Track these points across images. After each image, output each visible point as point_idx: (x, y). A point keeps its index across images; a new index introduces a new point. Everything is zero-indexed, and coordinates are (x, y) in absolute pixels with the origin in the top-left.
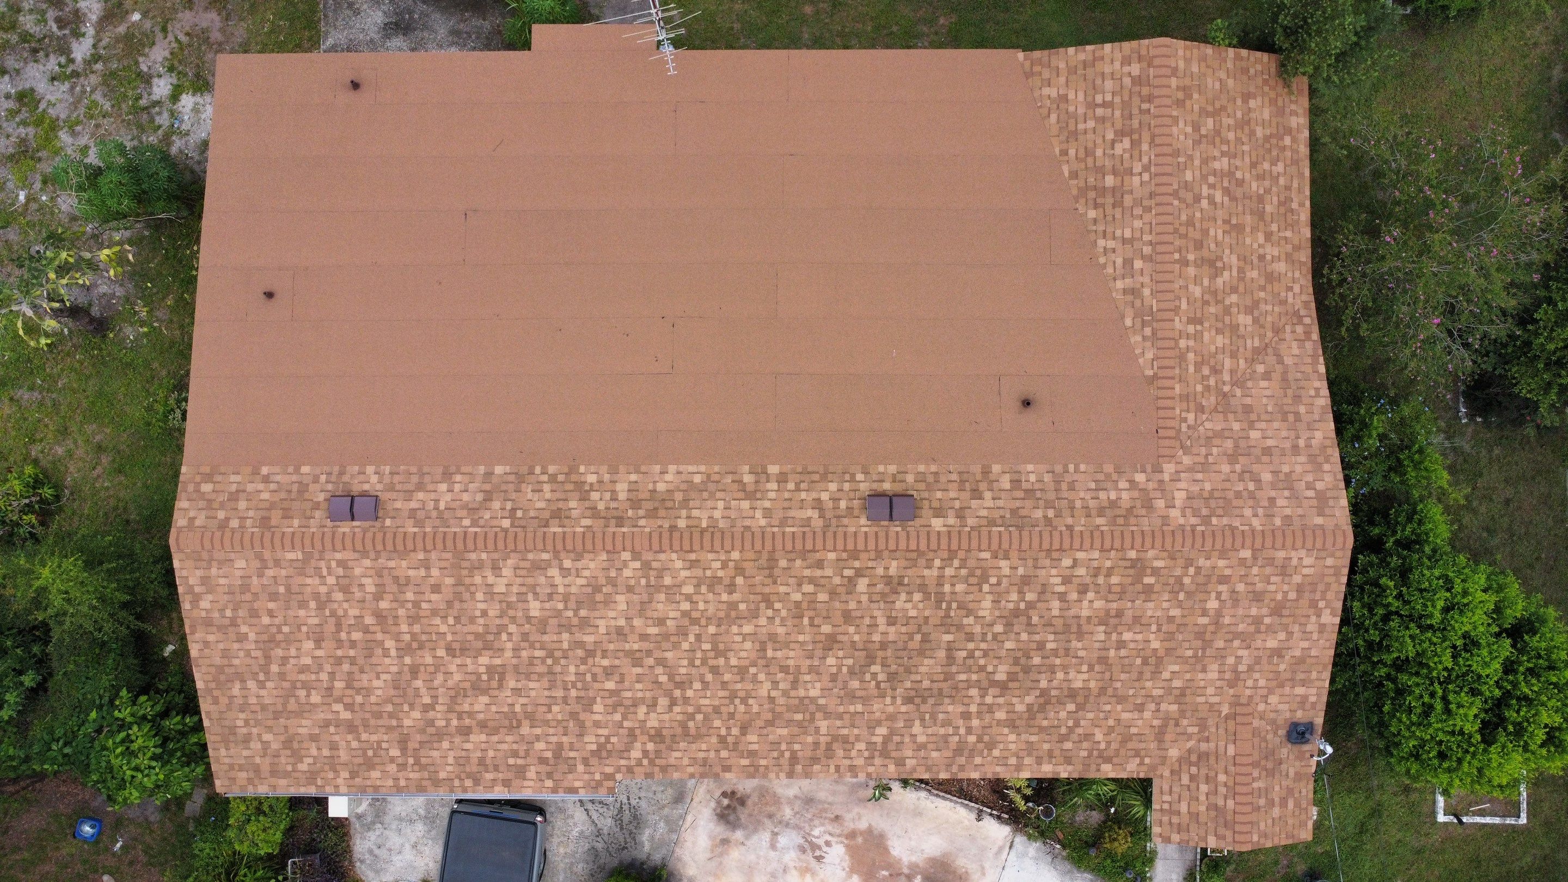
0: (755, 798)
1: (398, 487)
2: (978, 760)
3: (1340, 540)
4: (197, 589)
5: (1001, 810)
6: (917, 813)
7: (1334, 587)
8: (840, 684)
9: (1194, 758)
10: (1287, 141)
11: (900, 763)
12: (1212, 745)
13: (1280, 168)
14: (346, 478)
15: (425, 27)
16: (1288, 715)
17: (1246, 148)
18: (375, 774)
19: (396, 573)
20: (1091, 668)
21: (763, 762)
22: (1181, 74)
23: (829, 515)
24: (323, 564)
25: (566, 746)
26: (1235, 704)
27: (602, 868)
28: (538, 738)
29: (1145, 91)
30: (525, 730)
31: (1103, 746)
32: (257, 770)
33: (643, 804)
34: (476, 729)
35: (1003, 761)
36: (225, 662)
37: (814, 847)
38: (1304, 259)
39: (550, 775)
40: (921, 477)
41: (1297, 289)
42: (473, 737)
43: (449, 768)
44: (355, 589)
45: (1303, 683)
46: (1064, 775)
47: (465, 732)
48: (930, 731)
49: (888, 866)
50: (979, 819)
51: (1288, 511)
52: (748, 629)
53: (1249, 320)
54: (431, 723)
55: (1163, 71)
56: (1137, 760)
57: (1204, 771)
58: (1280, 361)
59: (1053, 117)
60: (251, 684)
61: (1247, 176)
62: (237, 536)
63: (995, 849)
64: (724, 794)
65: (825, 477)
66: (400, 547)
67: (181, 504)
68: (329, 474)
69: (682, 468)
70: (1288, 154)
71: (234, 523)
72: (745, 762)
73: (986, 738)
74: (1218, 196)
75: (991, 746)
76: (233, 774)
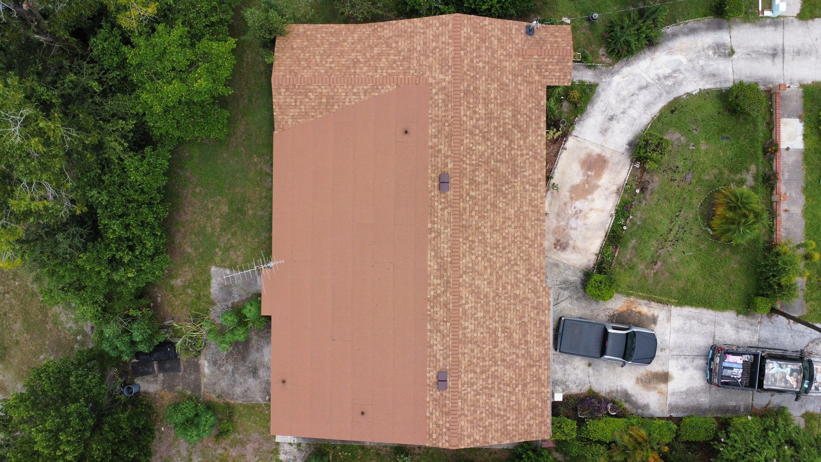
0: (557, 236)
1: (435, 364)
2: (539, 151)
3: (458, 18)
4: (472, 440)
5: (562, 140)
6: (563, 173)
7: (475, 20)
8: (510, 202)
9: (539, 70)
10: (309, 33)
11: (540, 180)
12: (534, 64)
13: (319, 36)
14: (431, 384)
15: (255, 362)
16: (523, 36)
17: (312, 49)
18: (543, 377)
19: (466, 366)
20: (504, 109)
21: (539, 231)
22: (285, 74)
23: (446, 205)
24: (463, 392)
25: (532, 305)
26: (518, 55)
27: (584, 296)
28: (529, 315)
29: (291, 87)
30: (526, 320)
31: (534, 104)
32: (541, 422)
33: (559, 279)
34: (526, 338)
35: (539, 142)
36: (499, 431)
37: (576, 213)
38: (353, 27)
39: (543, 311)
40: (433, 171)
41: (364, 30)
42: (529, 340)
43: (541, 349)
44: (472, 381)
45: (511, 30)
46: (545, 119)
47: (527, 342)
48: (528, 169)
49: (584, 184)
50: (566, 149)
51: (447, 37)
52: (488, 236)
53: (376, 49)
54: (523, 355)
55: (284, 80)
56: (539, 91)
57: (544, 67)
58: (391, 37)
59: (299, 121)
60: (508, 422)
61: (322, 49)
62: (452, 424)
63: (577, 143)
64: (555, 248)
65: (433, 207)
66: (457, 363)
67: (440, 445)
68: (430, 390)
69: (429, 260)
70: (313, 32)
71: (448, 425)
72: (539, 238)
73: (531, 148)
74: (330, 60)
75: (534, 146)
76: (543, 432)
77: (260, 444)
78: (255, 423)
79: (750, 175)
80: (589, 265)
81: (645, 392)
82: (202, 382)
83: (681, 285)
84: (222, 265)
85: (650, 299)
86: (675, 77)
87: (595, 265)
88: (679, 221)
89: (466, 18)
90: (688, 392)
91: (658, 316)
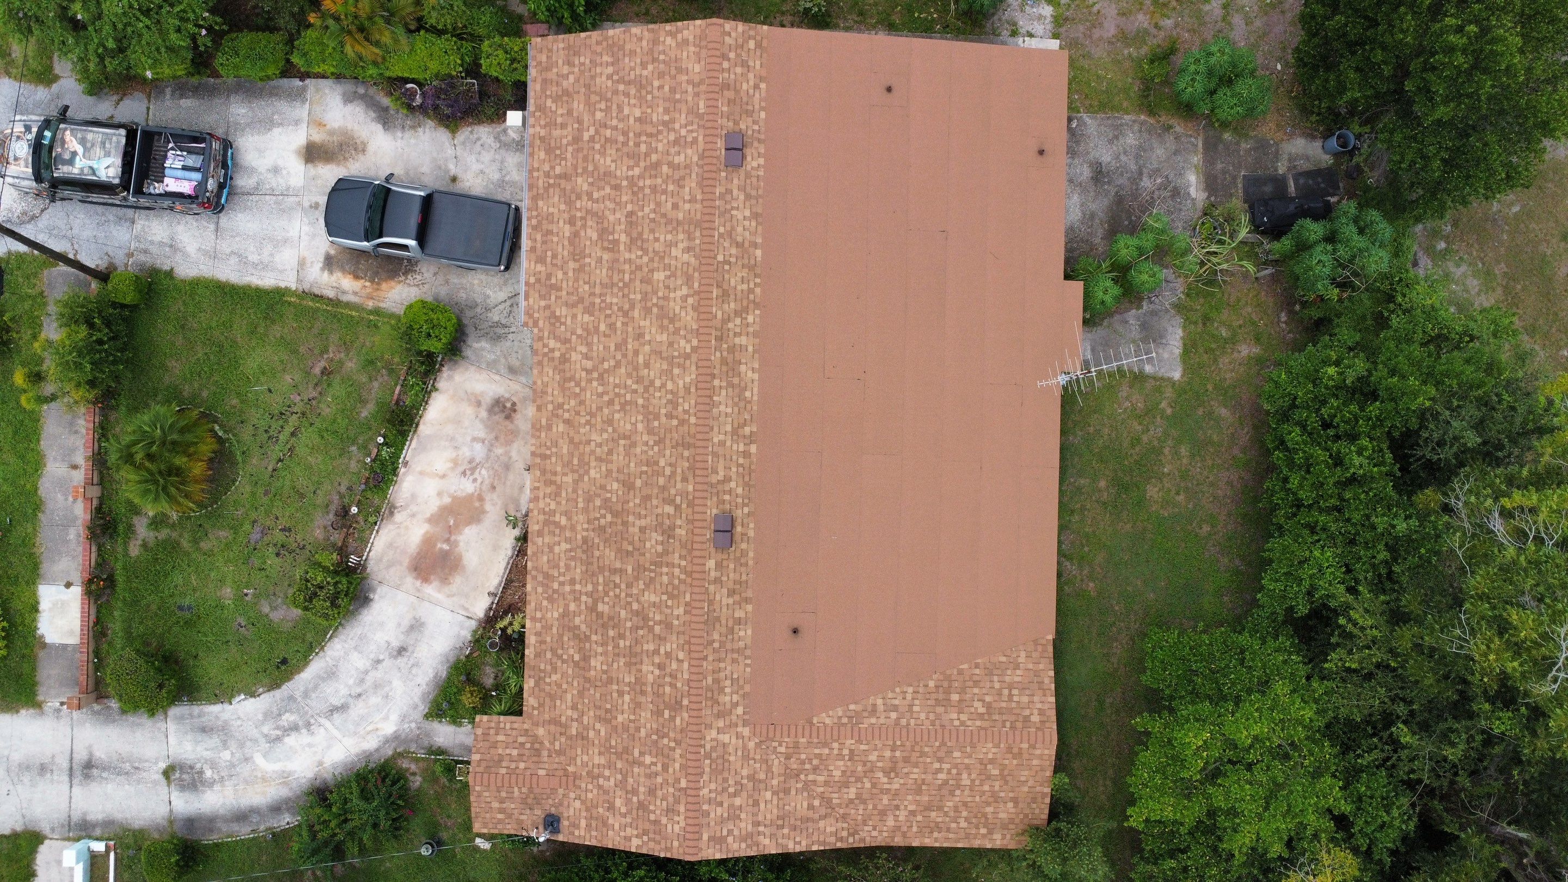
0: (511, 426)
1: (748, 181)
2: (540, 590)
3: (691, 851)
4: (679, 36)
5: (496, 611)
6: (496, 548)
7: (657, 847)
8: (599, 491)
9: (537, 746)
10: (983, 831)
11: (540, 534)
12: (546, 759)
13: (963, 824)
14: (756, 144)
15: (1098, 193)
16: (565, 815)
17: (977, 799)
18: (542, 155)
19: (687, 178)
20: (605, 672)
21: (543, 435)
22: (1031, 751)
23: (720, 487)
24: (695, 127)
25: (559, 294)
26: (576, 777)
27: (462, 311)
28: (565, 273)
29: (1019, 725)
30: (572, 265)
31: (548, 680)
32: (548, 69)
33: (509, 344)
34: (573, 229)
35: (539, 608)
36: (627, 52)
37: (473, 470)
38: (896, 839)
39: (538, 281)
40: (744, 553)
41: (874, 833)
42: (567, 226)
43: (545, 208)
44: (677, 149)
45: (589, 826)
46: (527, 652)
47: (571, 221)
48: (562, 555)
49: (457, 525)
50: (490, 594)
51: (712, 815)
52: (640, 427)
53: (852, 796)
54: (579, 197)
55: (1033, 738)
56: (536, 705)
57: (527, 753)
58: (821, 818)
59: (1004, 659)
60: (610, 70)
61: (957, 799)
62: (717, 67)
63: (467, 605)
64: (514, 404)
65: (746, 485)
66: (705, 183)
67: (741, 26)
69: (756, 383)
70: (973, 831)
71: (726, 65)
72: (544, 422)
73: (556, 596)
74: (942, 776)
75: (550, 599)
76: (545, 51)
77: (1090, 37)
78: (1098, 77)
79: (141, 537)
80: (450, 369)
81: (350, 128)
82: (1200, 156)
83: (277, 330)
84: (1161, 382)
85: (336, 303)
86: (278, 728)
87: (439, 370)
88: (276, 451)
89: (675, 851)
90: (268, 124)
91: (323, 269)
